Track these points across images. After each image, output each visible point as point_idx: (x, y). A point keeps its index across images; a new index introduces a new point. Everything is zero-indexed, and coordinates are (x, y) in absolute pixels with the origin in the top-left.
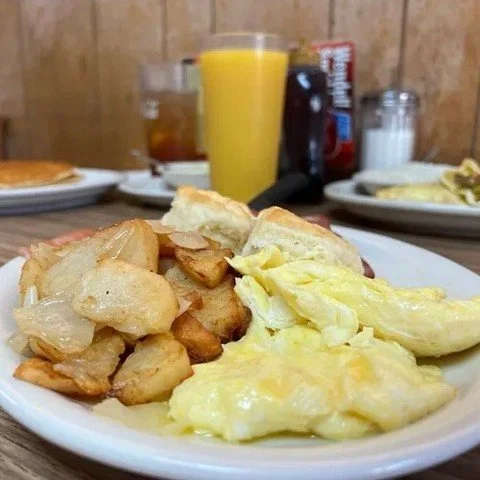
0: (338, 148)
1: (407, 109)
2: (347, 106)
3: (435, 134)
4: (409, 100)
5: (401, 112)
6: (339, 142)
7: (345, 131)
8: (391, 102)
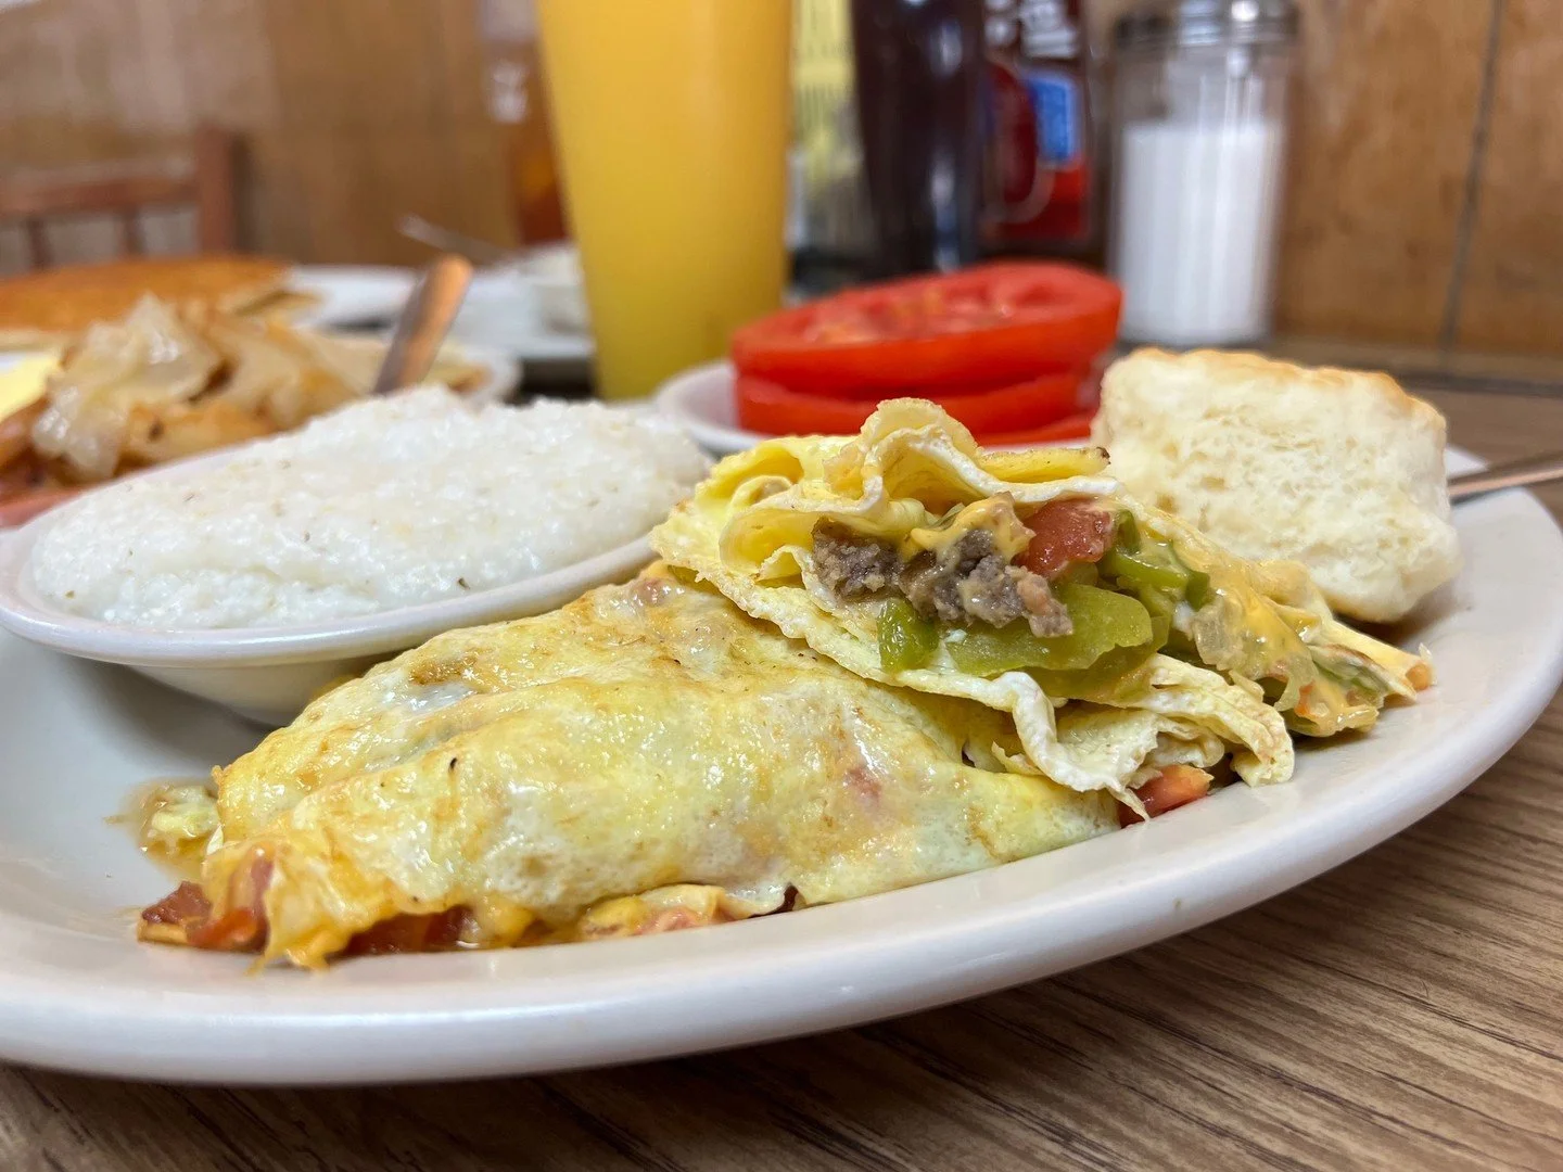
0: (1043, 188)
1: (1254, 51)
2: (1064, 51)
3: (1357, 129)
4: (1262, 20)
5: (1236, 62)
6: (1046, 167)
7: (1063, 132)
8: (1204, 30)
